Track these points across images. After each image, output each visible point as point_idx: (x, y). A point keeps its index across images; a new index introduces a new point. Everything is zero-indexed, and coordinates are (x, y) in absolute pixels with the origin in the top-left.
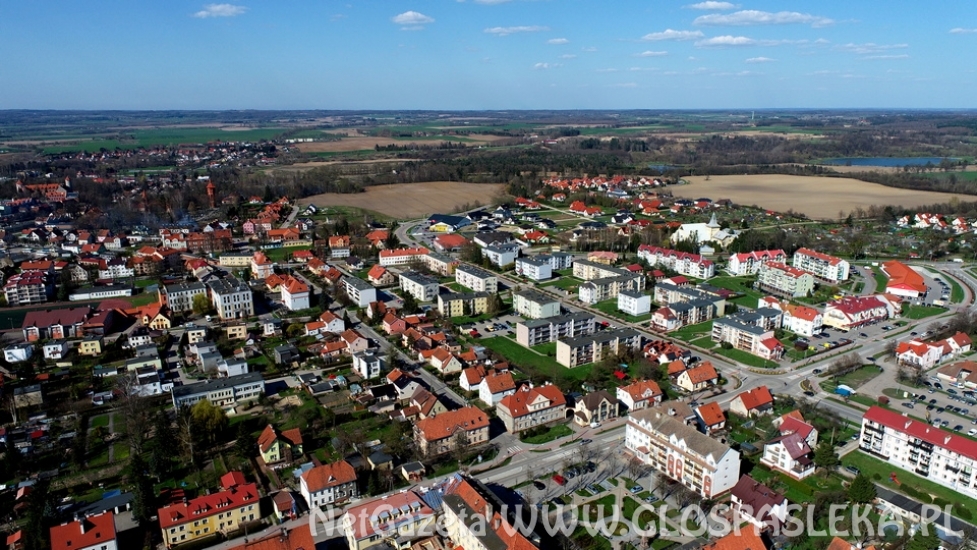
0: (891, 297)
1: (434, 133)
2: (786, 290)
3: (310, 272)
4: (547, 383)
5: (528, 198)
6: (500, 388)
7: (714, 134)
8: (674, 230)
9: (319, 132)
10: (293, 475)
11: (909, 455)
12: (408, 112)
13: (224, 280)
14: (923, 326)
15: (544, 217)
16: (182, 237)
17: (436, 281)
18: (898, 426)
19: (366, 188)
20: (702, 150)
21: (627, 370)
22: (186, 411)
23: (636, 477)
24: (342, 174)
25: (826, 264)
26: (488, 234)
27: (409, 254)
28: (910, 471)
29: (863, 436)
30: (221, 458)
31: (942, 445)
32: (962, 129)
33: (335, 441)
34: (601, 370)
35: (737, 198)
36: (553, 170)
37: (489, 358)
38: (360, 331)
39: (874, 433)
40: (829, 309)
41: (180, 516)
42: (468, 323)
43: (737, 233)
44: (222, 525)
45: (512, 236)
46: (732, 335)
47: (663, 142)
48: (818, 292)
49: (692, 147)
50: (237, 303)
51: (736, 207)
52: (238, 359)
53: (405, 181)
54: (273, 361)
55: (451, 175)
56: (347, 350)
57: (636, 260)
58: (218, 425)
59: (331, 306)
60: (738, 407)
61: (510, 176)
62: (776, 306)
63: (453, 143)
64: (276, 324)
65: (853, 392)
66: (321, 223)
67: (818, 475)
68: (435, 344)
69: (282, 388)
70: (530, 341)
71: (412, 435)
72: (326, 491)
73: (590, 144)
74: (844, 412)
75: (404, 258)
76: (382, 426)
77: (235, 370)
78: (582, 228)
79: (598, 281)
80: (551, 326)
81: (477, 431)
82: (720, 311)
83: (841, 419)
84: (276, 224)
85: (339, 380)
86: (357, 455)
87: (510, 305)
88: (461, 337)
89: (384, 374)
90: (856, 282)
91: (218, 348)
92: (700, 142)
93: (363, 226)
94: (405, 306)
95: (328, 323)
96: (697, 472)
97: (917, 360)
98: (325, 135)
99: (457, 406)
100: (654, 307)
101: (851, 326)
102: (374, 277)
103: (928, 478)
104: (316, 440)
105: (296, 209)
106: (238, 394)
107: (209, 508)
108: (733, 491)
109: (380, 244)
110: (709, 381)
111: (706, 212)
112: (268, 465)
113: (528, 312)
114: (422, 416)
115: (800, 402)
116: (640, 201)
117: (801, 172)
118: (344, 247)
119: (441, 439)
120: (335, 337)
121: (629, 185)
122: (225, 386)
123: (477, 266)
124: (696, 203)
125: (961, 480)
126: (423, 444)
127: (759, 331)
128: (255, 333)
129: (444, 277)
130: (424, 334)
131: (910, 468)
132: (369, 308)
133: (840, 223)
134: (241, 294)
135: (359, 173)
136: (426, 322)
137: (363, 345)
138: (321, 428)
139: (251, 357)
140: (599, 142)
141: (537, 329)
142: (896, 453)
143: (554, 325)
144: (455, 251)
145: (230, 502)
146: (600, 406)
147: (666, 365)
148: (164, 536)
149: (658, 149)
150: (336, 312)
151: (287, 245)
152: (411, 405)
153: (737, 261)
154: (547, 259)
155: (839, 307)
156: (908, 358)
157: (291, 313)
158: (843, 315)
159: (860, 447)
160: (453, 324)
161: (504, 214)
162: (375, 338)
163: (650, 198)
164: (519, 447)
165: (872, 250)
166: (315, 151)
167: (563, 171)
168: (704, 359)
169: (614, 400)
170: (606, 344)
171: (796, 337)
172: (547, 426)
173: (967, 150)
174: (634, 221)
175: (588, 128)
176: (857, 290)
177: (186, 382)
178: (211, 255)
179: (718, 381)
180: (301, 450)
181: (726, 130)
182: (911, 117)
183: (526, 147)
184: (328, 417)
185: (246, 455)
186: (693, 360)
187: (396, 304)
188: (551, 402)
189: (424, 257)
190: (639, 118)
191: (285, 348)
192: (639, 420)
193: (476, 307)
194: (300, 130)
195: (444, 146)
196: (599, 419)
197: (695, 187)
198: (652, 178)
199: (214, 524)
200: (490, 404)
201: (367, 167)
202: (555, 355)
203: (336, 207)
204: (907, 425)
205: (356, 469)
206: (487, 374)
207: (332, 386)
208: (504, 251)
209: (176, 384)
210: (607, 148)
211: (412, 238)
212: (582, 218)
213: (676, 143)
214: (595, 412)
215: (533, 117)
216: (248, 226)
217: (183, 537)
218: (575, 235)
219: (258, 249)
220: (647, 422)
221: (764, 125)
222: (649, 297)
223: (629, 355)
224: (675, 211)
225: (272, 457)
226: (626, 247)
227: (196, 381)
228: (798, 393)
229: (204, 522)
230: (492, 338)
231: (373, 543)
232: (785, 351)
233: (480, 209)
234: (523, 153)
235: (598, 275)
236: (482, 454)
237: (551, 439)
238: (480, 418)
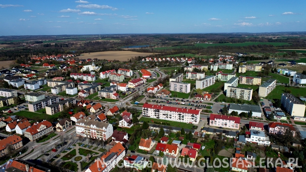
0: (144, 78)
2: (117, 80)
4: (44, 120)
5: (25, 64)
6: (24, 127)
7: (89, 41)
8: (81, 68)
11: (154, 114)
14: (152, 84)
15: (33, 70)
18: (151, 108)
20: (86, 46)
21: (73, 111)
23: (82, 141)
25: (127, 72)
26: (10, 77)
29: (143, 112)
31: (161, 109)
32: (153, 38)
34: (64, 113)
35: (99, 58)
36: (34, 54)
37: (18, 119)
39: (146, 111)
40: (130, 83)
42: (6, 109)
43: (101, 67)
45: (21, 77)
46: (104, 94)
47: (73, 44)
48: (126, 80)
49: (83, 45)
51: (99, 60)
57: (70, 78)
60: (110, 113)
61: (16, 57)
62: (115, 84)
65: (139, 103)
67: (134, 126)
70: (35, 110)
73: (47, 46)
74: (138, 108)
78: (48, 71)
79: (58, 86)
80: (42, 103)
81: (17, 144)
82: (100, 89)
83: (137, 110)
87: (24, 100)
88: (4, 114)
90: (135, 76)
92: (85, 43)
96: (101, 134)
97: (152, 92)
100: (79, 91)
101: (135, 87)
103: (160, 119)
108: (112, 136)
110: (100, 109)
111: (90, 63)
113: (32, 100)
115: (126, 108)
116: (68, 61)
117: (116, 50)
121: (64, 57)
123: (7, 88)
124: (87, 60)
125: (167, 117)
127: (112, 92)
131: (155, 117)
133: (128, 62)
140: (50, 45)
141: (37, 105)
142: (152, 114)
143: (43, 102)
146: (65, 123)
147: (85, 107)
149: (72, 46)
153: (102, 74)
154: (37, 82)
155: (132, 82)
156: (150, 92)
158: (133, 84)
159: (143, 116)
161: (16, 70)
163: (72, 60)
164: (36, 145)
165: (137, 67)
167: (38, 54)
168: (97, 102)
169: (70, 121)
170: (64, 104)
171: (122, 92)
172: (47, 135)
173: (154, 43)
174: (67, 67)
175: (46, 41)
176: (135, 78)
179: (103, 108)
181: (93, 40)
182: (141, 35)
183: (22, 48)
186: (94, 104)
188: (47, 126)
190: (64, 37)
192: (79, 123)
193: (9, 102)
196: (66, 128)
197: (86, 56)
198: (71, 55)
200: (22, 134)
202: (46, 112)
204: (153, 106)
206: (18, 124)
208: (18, 82)
210: (54, 47)
212: (48, 68)
213: (78, 44)
214: (64, 126)
215: (23, 38)
218: (47, 74)
220: (82, 123)
221: (104, 38)
222: (76, 88)
223: (73, 106)
224: (81, 63)
226: (66, 75)
228: (125, 106)
230: (18, 112)
232: (120, 96)
233: (5, 69)
234: (21, 50)
235: (57, 84)
236: (21, 152)
237: (49, 138)
238: (17, 139)
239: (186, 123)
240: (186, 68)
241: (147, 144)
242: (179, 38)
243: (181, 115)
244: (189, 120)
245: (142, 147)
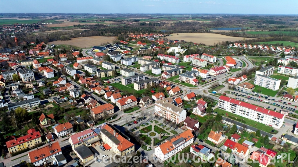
0: (227, 66)
1: (93, 21)
2: (199, 65)
3: (54, 66)
4: (131, 95)
5: (124, 41)
6: (117, 98)
7: (179, 21)
8: (168, 49)
9: (54, 21)
10: (52, 128)
11: (231, 108)
12: (84, 14)
13: (23, 69)
14: (235, 74)
15: (129, 46)
16: (7, 56)
17: (96, 67)
18: (228, 100)
19: (71, 39)
20: (176, 26)
21: (155, 90)
22: (13, 111)
23: (158, 120)
24: (63, 34)
25: (210, 57)
26: (111, 52)
27: (86, 59)
28: (231, 112)
29: (219, 104)
30: (27, 125)
31: (239, 105)
32: (247, 20)
33: (65, 117)
34: (148, 91)
35: (186, 40)
36: (131, 32)
37: (113, 89)
38: (72, 83)
39: (222, 103)
40: (211, 70)
41: (14, 144)
42: (106, 79)
43: (186, 50)
44: (29, 145)
45: (119, 52)
46: (184, 79)
47: (165, 23)
48: (208, 66)
49: (173, 25)
50: (29, 76)
51: (186, 42)
52: (30, 94)
53: (84, 36)
54: (43, 94)
55: (99, 34)
56: (68, 89)
57: (157, 58)
58: (25, 115)
59: (62, 76)
60: (186, 98)
61: (118, 34)
62: (196, 70)
63: (99, 24)
64: (43, 83)
65: (217, 92)
66: (56, 50)
67: (207, 115)
68: (96, 86)
69: (47, 102)
70: (126, 83)
71: (90, 113)
72: (63, 132)
73: (143, 24)
74: (214, 98)
75: (85, 60)
76: (81, 111)
77: (30, 98)
78: (141, 49)
79: (146, 65)
80: (132, 79)
81: (110, 111)
82: (181, 72)
83: (213, 100)
84: (40, 51)
85: (66, 99)
86: (73, 120)
87: (120, 73)
88: (104, 83)
89: (80, 96)
90: (218, 62)
91: (23, 91)
92: (176, 23)
93: (71, 51)
94: (86, 75)
95: (61, 81)
96: (175, 117)
97: (233, 83)
98: (56, 22)
99: (104, 104)
100: (162, 72)
101: (217, 75)
102: (75, 66)
103: (235, 113)
104: (59, 117)
105: (47, 46)
106: (31, 105)
107: (24, 140)
108: (184, 121)
109: (76, 56)
110: (178, 92)
111: (177, 44)
112: (43, 126)
113: (125, 75)
114: (93, 107)
115: (203, 96)
116: (158, 41)
117: (204, 32)
118: (65, 58)
119: (99, 114)
120: (63, 86)
121: (155, 36)
122: (27, 103)
123: (109, 62)
124: (174, 41)
125: (243, 113)
126: (94, 115)
127: (192, 77)
128: (36, 86)
129: (98, 66)
130: (92, 83)
131: (231, 111)
132: (74, 76)
133: (214, 46)
134: (30, 74)
135: (69, 34)
136: (93, 79)
137: (73, 87)
138: (61, 113)
139: (35, 93)
140: (145, 23)
141: (128, 80)
142: (227, 108)
143: (133, 78)
144: (101, 57)
145: (31, 138)
146: (147, 101)
147: (166, 88)
148: (9, 151)
149: (163, 26)
150: (63, 78)
151: (45, 57)
152: (89, 104)
153: (186, 58)
154: (130, 59)
155: (213, 69)
156: (231, 83)
157: (48, 79)
158: (215, 72)
159: (218, 107)
160: (102, 80)
161: (117, 46)
162: (77, 85)
163: (161, 40)
164: (123, 114)
165: (223, 53)
166: (53, 27)
167: (134, 32)
168: (177, 86)
169: (151, 99)
170: (148, 83)
171: (202, 78)
172: (132, 108)
173: (248, 25)
174: (156, 47)
175: (142, 19)
176: (218, 65)
177: (12, 103)
178: (18, 62)
179: (181, 92)
180: (54, 120)
181: (183, 20)
182: (234, 16)
183: (123, 25)
184: (63, 110)
185: (36, 123)
186: (174, 86)
187: (83, 74)
188: (133, 101)
189: (91, 60)
190: (157, 16)
191: (47, 90)
192: (158, 104)
193: (109, 74)
194: (47, 20)
195: (96, 25)
196: (147, 104)
197: (174, 37)
198: (161, 34)
199: (26, 145)
200: (114, 103)
201: (71, 32)
202: (133, 87)
203: (61, 45)
204: (230, 100)
205: (72, 125)
206: (113, 94)
207: (63, 100)
208: (117, 57)
209: (9, 103)
210: (148, 25)
211: (87, 54)
212: (141, 47)
213: (169, 24)
214: (145, 103)
215: (125, 16)
216: (31, 52)
217: (15, 150)
218: (139, 52)
219: (35, 59)
220: (160, 104)
221: (194, 18)
222: (161, 69)
223: (155, 86)
224: (168, 44)
225: (44, 123)
226: (154, 55)
227: (16, 102)
228: (202, 94)
229: (22, 145)
230: (114, 83)
231: (79, 145)
232: (199, 82)
233: (109, 44)
234: (122, 27)
235: (146, 63)
236: (112, 117)
237: (133, 111)
238: (111, 107)
239: (265, 125)
240: (280, 60)
241: (216, 137)
242: (280, 21)
243: (260, 115)
244: (269, 122)
245: (211, 139)
